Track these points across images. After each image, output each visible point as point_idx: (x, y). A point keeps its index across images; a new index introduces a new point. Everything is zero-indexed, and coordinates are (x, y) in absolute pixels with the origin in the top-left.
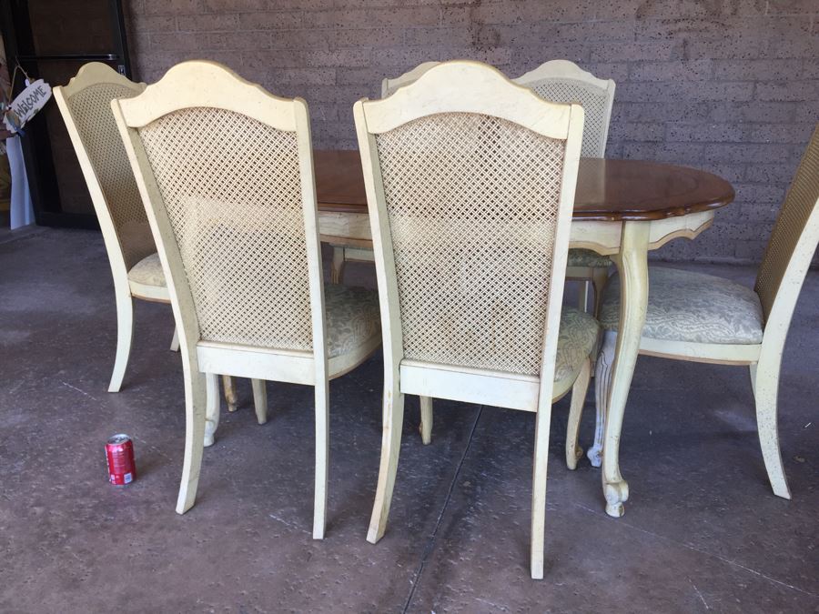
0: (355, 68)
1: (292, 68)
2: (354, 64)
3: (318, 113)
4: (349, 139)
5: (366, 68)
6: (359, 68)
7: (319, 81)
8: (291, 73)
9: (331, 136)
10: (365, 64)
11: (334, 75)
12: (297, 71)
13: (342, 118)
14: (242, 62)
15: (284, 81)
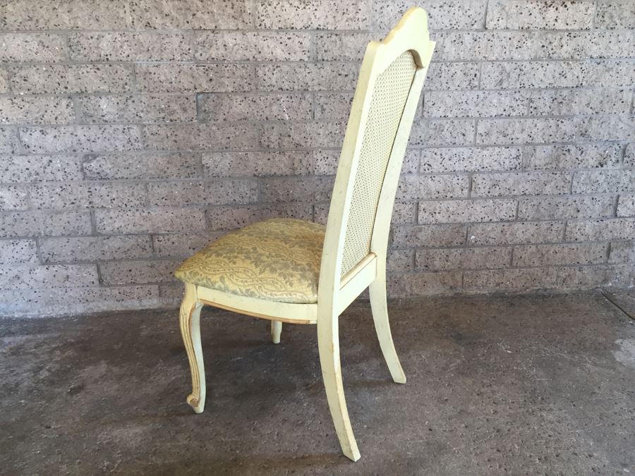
0: (346, 33)
1: (229, 31)
2: (342, 26)
3: (275, 108)
4: (328, 148)
5: (364, 32)
6: (353, 33)
7: (280, 53)
8: (229, 39)
9: (298, 145)
10: (361, 25)
11: (307, 44)
12: (239, 36)
13: (318, 115)
14: (129, 19)
15: (213, 53)
